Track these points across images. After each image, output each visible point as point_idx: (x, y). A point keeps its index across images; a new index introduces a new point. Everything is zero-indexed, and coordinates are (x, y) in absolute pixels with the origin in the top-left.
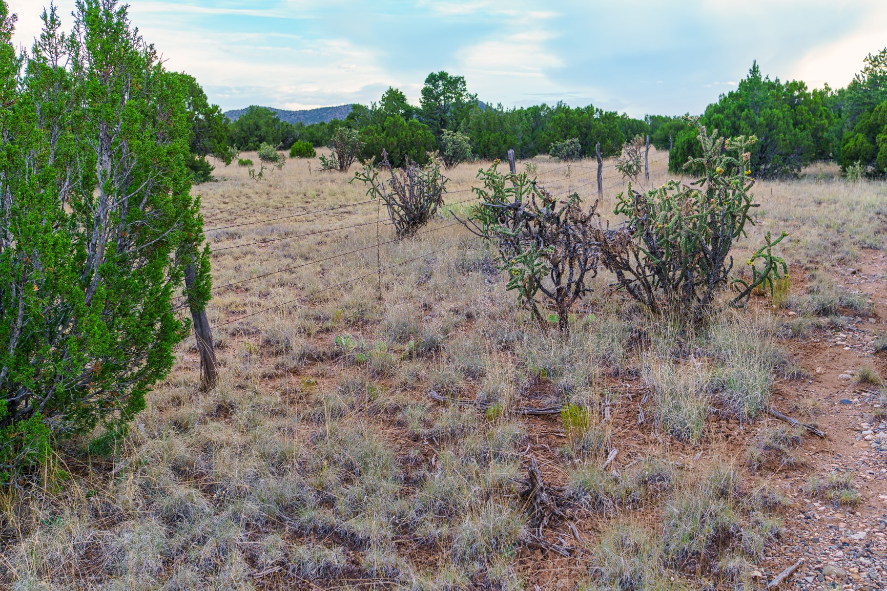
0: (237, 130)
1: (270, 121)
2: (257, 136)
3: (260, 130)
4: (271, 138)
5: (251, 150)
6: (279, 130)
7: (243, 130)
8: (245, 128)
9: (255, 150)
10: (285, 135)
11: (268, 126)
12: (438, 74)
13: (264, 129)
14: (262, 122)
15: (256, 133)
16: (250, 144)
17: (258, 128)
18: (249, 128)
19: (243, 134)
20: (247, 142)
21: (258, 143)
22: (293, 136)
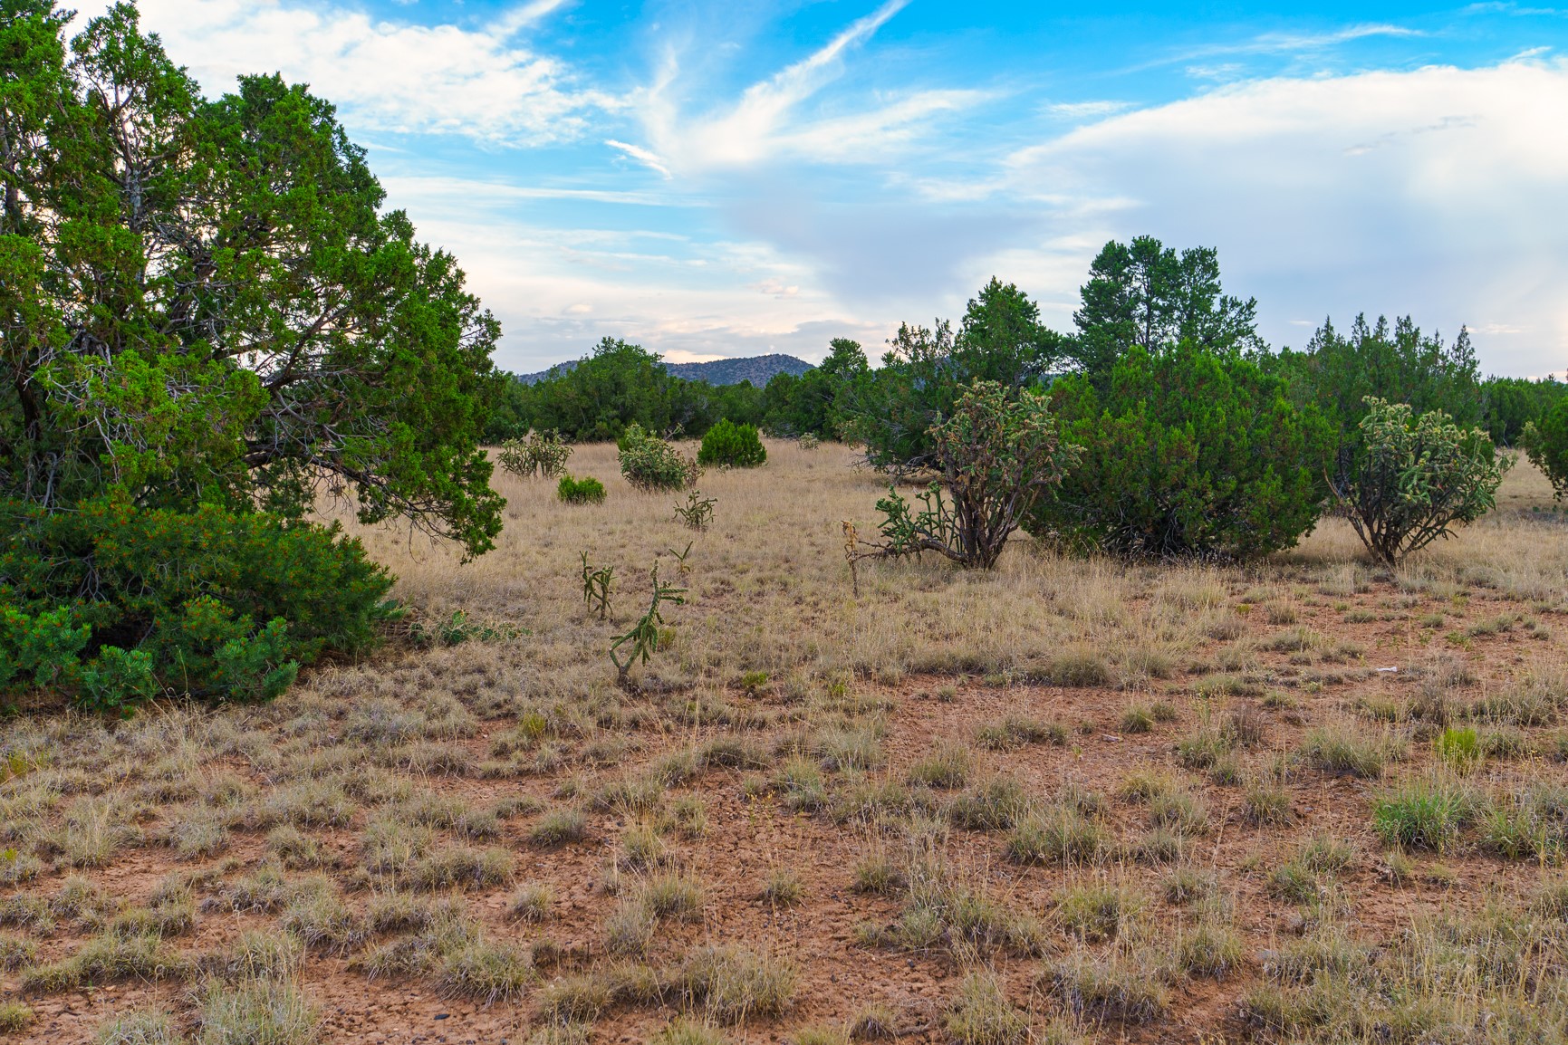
0: (572, 392)
1: (647, 374)
2: (615, 407)
3: (623, 393)
4: (647, 412)
5: (600, 439)
6: (665, 393)
7: (584, 392)
8: (590, 389)
9: (610, 438)
10: (678, 406)
11: (642, 385)
12: (1128, 245)
13: (632, 391)
14: (628, 376)
15: (613, 399)
16: (599, 424)
17: (618, 387)
18: (598, 389)
19: (585, 402)
20: (592, 420)
21: (617, 421)
22: (694, 409)
